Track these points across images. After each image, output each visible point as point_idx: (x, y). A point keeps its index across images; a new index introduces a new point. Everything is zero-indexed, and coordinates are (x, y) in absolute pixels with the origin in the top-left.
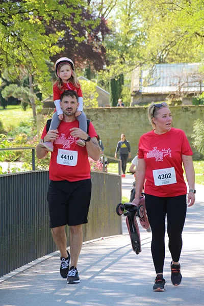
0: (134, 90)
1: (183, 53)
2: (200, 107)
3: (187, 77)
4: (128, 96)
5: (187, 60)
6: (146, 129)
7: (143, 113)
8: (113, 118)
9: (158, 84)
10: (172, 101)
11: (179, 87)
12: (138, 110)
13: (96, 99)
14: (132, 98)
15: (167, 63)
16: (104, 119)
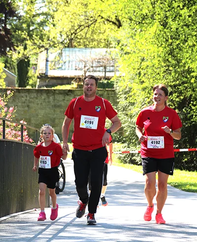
0: (40, 72)
1: (92, 38)
2: (107, 90)
3: (93, 62)
4: (33, 79)
5: (95, 45)
6: (54, 110)
7: (52, 95)
8: (23, 99)
9: (63, 68)
10: (78, 85)
11: (85, 71)
12: (48, 92)
13: (3, 80)
14: (38, 80)
15: (75, 47)
16: (14, 100)
